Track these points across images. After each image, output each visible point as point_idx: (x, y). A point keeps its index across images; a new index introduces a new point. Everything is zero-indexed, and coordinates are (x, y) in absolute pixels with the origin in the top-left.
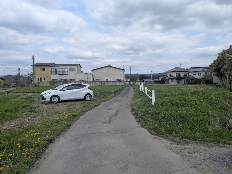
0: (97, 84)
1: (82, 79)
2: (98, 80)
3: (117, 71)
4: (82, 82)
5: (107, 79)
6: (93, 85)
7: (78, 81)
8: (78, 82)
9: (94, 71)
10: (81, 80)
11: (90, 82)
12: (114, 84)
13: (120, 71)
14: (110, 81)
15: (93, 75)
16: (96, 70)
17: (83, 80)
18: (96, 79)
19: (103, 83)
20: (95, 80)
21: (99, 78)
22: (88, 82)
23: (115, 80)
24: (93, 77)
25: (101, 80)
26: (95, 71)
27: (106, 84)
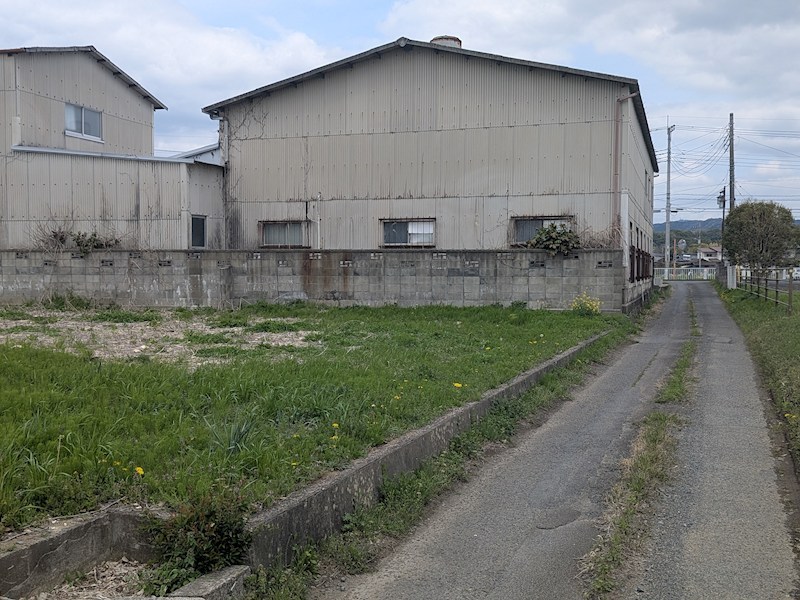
0: (244, 285)
1: (71, 218)
2: (288, 238)
3: (529, 107)
4: (66, 260)
5: (395, 227)
6: (197, 294)
7: (30, 244)
8: (20, 253)
9: (237, 118)
10: (58, 238)
11: (162, 259)
12: (471, 292)
13: (571, 104)
14: (430, 249)
15: (224, 170)
16: (257, 110)
17: (85, 228)
18: (266, 225)
19: (327, 274)
20: (250, 234)
21: (297, 212)
22: (135, 253)
23: (497, 240)
24: (227, 200)
25: (319, 240)
26: (248, 127)
27: (363, 290)
